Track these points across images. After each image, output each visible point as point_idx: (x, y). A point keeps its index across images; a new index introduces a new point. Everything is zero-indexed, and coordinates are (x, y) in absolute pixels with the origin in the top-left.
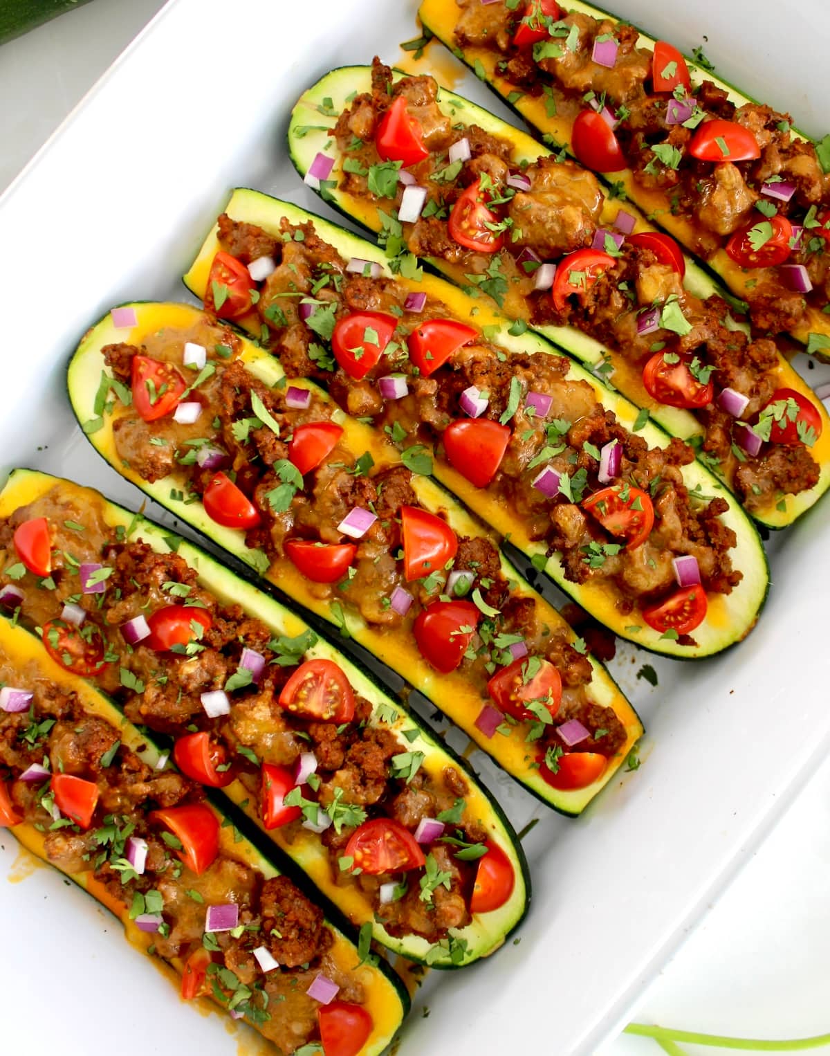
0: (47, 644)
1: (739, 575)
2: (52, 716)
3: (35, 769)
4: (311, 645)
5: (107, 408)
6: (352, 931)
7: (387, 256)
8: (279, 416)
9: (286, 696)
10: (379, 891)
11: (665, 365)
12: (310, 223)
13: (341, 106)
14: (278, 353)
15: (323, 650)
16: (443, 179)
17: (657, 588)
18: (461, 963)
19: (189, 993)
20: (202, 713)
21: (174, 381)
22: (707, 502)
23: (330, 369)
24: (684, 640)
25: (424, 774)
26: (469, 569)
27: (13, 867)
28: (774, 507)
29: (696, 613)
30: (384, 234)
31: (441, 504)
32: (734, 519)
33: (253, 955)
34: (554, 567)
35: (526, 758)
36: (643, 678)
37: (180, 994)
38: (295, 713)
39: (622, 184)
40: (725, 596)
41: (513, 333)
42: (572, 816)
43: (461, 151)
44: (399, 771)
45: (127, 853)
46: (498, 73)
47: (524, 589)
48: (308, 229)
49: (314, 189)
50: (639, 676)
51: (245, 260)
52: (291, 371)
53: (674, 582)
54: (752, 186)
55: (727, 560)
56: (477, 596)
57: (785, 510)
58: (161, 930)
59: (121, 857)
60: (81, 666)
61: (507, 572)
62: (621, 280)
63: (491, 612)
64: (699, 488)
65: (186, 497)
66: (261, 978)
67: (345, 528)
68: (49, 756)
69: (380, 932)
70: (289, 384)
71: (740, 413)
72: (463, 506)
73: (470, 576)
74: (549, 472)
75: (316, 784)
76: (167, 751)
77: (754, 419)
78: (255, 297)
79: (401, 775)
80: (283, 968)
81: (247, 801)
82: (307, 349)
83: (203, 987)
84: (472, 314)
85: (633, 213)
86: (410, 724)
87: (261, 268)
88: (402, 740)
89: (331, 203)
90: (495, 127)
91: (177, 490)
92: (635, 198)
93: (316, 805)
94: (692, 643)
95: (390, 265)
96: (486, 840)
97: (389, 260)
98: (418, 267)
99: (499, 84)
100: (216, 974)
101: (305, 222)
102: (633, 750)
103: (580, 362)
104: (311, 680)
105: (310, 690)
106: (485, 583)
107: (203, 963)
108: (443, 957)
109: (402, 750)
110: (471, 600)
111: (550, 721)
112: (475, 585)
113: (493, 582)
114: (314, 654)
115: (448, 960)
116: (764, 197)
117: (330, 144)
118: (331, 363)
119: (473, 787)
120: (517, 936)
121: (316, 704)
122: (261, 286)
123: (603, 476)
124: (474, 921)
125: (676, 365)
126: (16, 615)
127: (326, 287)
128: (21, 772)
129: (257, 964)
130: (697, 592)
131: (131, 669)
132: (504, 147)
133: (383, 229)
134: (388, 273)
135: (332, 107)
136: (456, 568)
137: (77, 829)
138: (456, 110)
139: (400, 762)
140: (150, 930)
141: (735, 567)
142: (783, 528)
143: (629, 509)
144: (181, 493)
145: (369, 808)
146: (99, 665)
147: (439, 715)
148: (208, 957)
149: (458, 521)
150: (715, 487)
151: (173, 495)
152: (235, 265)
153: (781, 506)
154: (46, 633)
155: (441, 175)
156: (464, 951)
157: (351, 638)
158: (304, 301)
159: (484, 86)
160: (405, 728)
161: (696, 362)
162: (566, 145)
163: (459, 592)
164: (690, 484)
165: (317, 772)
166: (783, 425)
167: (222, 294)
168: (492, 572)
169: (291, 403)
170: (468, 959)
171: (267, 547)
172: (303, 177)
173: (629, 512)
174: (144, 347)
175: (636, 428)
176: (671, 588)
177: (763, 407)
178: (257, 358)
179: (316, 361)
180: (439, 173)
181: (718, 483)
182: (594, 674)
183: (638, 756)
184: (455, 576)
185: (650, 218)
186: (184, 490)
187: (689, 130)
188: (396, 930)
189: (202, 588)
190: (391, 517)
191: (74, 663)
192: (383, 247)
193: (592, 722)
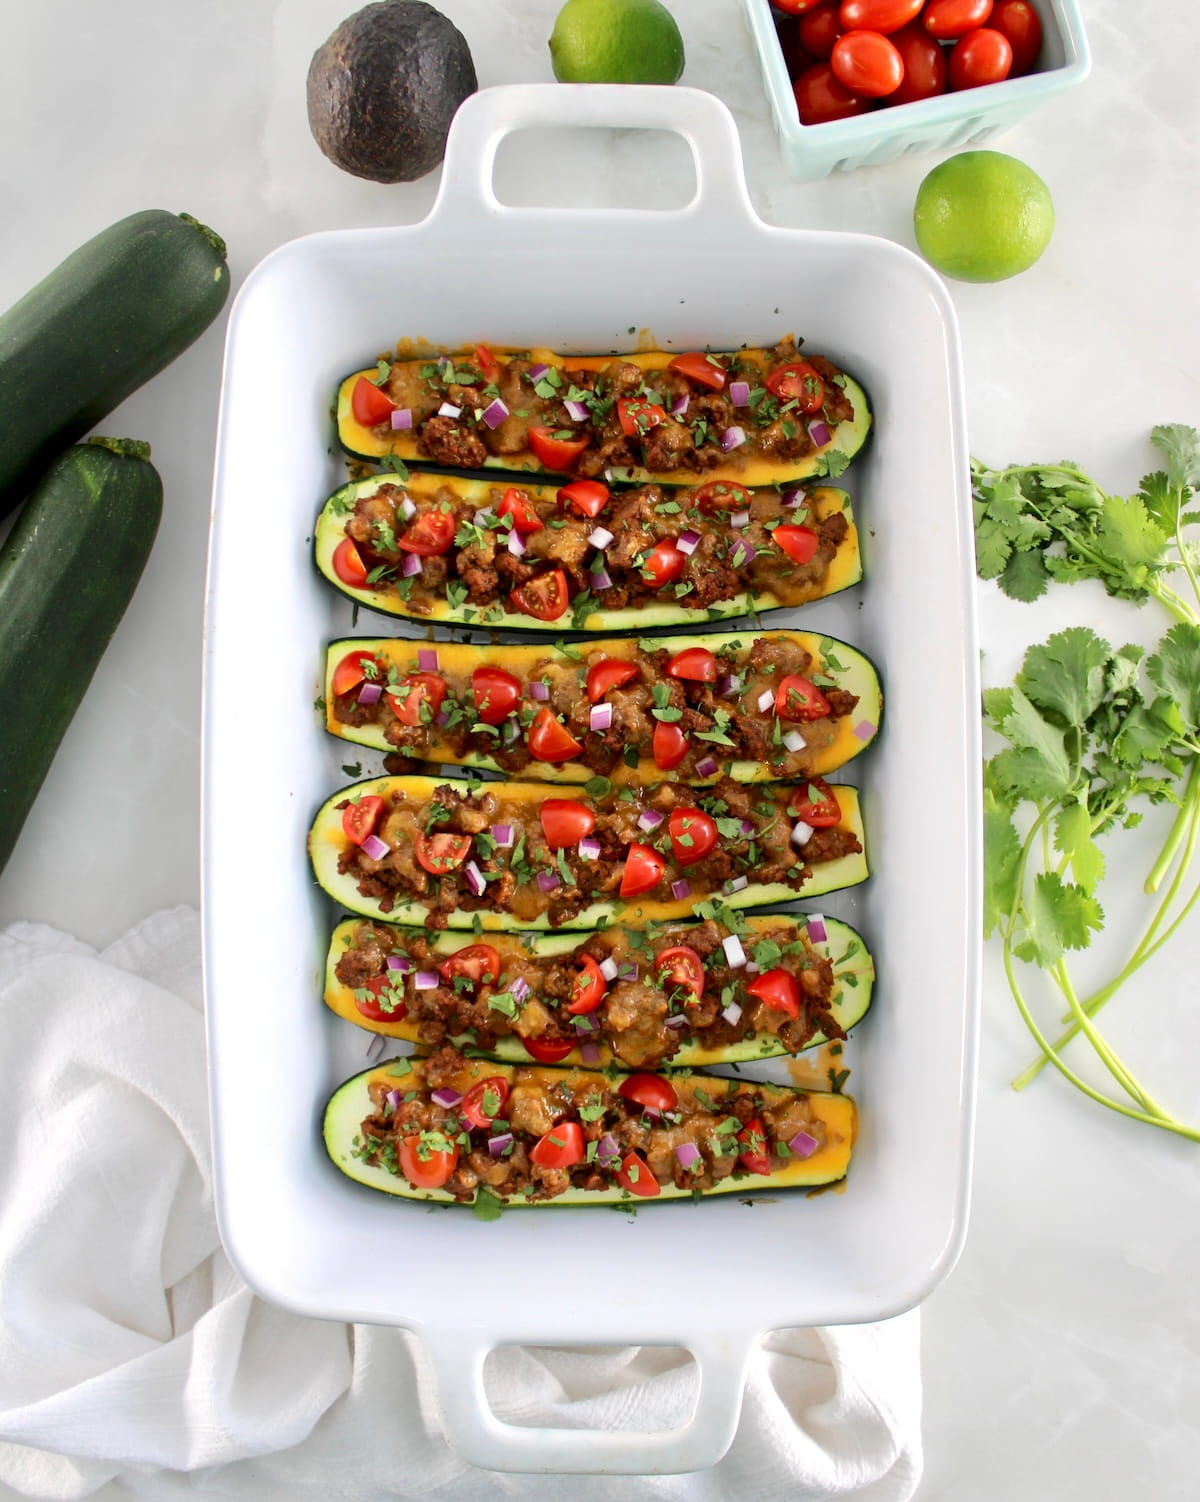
0: (740, 487)
1: (342, 872)
2: (701, 447)
3: (683, 409)
4: (575, 621)
5: (827, 665)
6: (412, 466)
7: (727, 907)
8: (708, 745)
9: (560, 576)
10: (415, 504)
11: (488, 970)
12: (797, 890)
13: (840, 986)
14: (745, 787)
15: (564, 623)
16: (730, 987)
17: (386, 821)
18: (331, 500)
19: (481, 351)
20: (606, 527)
21: (793, 714)
22: (396, 903)
23: (702, 802)
24: (345, 805)
25: (442, 596)
26: (512, 745)
27: (653, 337)
28: (352, 936)
29: (349, 826)
30: (740, 919)
31: (565, 772)
32: (370, 907)
33: (459, 407)
34: (461, 787)
35: (387, 656)
36: (355, 765)
37: (487, 347)
38: (549, 570)
39: (612, 1078)
40: (341, 852)
41: (603, 919)
42: (332, 642)
43: (733, 1014)
44: (458, 587)
45: (583, 406)
46: (759, 1096)
47: (472, 759)
48: (796, 884)
49: (811, 914)
50: (359, 764)
51: (819, 830)
52: (727, 780)
53: (378, 835)
54: (521, 1134)
55: (356, 875)
56: (495, 732)
57: (343, 939)
58: (528, 376)
59: (586, 400)
60: (708, 492)
61: (490, 762)
62: (559, 1005)
63: (477, 728)
64: (408, 909)
65: (728, 648)
66: (446, 396)
67: (606, 708)
68: (681, 423)
69: (395, 480)
70: (721, 772)
71: (417, 977)
72: (551, 783)
73: (509, 741)
74: (507, 841)
75: (501, 538)
76: (613, 485)
77: (406, 979)
78: (792, 812)
79: (454, 586)
80: (434, 413)
81: (539, 494)
82: (727, 803)
83: (477, 361)
84: (640, 910)
85: (589, 1065)
86: (474, 620)
87: (803, 833)
88: (472, 607)
89: (792, 914)
90: (729, 1054)
91: (738, 649)
92: (595, 1075)
93: (492, 527)
94: (338, 807)
95: (721, 902)
96: (372, 587)
97: (724, 905)
98: (701, 915)
99: (750, 1090)
100: (475, 375)
101: (802, 889)
102: (325, 714)
103: (548, 933)
104: (555, 598)
105: (551, 592)
106: (497, 742)
107: (489, 375)
108: (345, 496)
109: (467, 601)
110: (496, 726)
111: (389, 689)
112: (502, 736)
113: (492, 748)
114: (569, 616)
115: (340, 496)
116: (508, 1131)
117: (827, 953)
118: (705, 806)
119: (406, 613)
120: (310, 544)
121: (540, 585)
122: (793, 823)
123: (472, 867)
124: (343, 532)
125: (482, 975)
126: (779, 489)
127: (748, 852)
128: (692, 399)
129: (453, 404)
130: (359, 839)
131: (674, 516)
132: (709, 1042)
133: (743, 922)
134: (718, 896)
135: (847, 981)
136: (521, 737)
137: (628, 394)
138: (763, 1046)
139: (462, 593)
140: (536, 369)
141: (348, 877)
142: (336, 926)
143: (441, 855)
144: (734, 648)
145: (459, 550)
146: (697, 502)
147: (467, 641)
148: (487, 380)
149: (546, 770)
150: (399, 918)
151: (738, 644)
152: (822, 821)
153: (347, 940)
154: (746, 494)
155: (733, 987)
156: (336, 509)
157: (553, 644)
158: (753, 832)
159: (762, 1081)
160: (477, 615)
161: (470, 988)
162: (671, 1078)
163: (507, 725)
164: (415, 907)
165: (507, 546)
166: (384, 989)
167: (815, 795)
168: (499, 753)
169: (708, 760)
170: (329, 505)
171: (651, 657)
172: (825, 917)
173: (439, 854)
174: (834, 722)
175: (476, 917)
176: (377, 829)
177: (407, 993)
178: (757, 773)
179: (716, 799)
180: (736, 989)
181: (399, 921)
182: (385, 741)
183: (320, 711)
184: (516, 732)
185: (576, 1068)
186: (734, 652)
187: (591, 1141)
188: (386, 490)
189: (670, 600)
190: (584, 737)
191: (714, 490)
192: (734, 911)
193: (363, 710)
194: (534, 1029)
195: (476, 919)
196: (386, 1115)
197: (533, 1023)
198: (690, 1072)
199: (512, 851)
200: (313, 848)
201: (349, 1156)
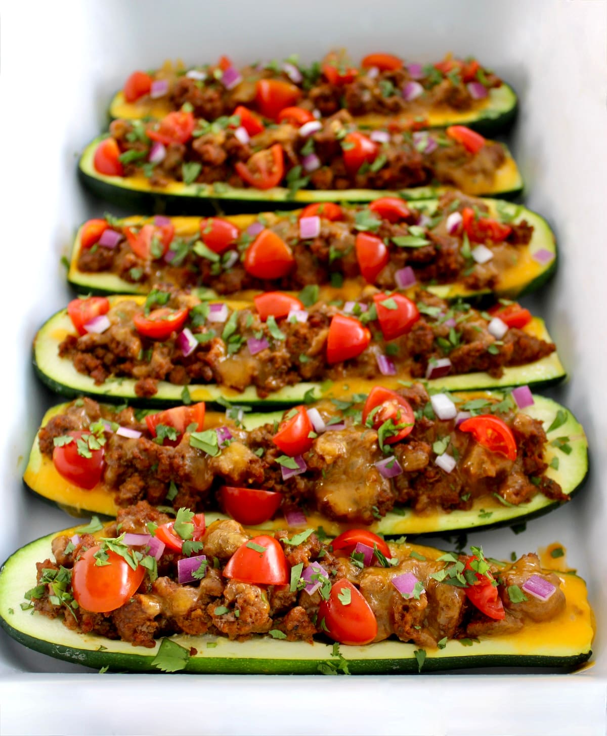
1: (61, 356)
4: (288, 195)
9: (277, 149)
11: (193, 420)
12: (499, 379)
13: (554, 452)
15: (279, 195)
16: (441, 440)
21: (479, 233)
26: (230, 268)
32: (85, 384)
41: (310, 392)
43: (446, 462)
56: (215, 257)
62: (264, 453)
64: (120, 384)
71: (120, 430)
78: (486, 316)
84: (347, 385)
86: (204, 194)
87: (498, 326)
88: (203, 185)
101: (503, 379)
103: (256, 408)
104: (272, 167)
105: (269, 162)
106: (216, 267)
109: (199, 178)
110: (217, 254)
112: (222, 261)
116: (201, 552)
121: (260, 158)
122: (488, 322)
123: (187, 331)
125: (186, 425)
127: (449, 334)
134: (423, 380)
135: (561, 448)
136: (238, 261)
138: (481, 513)
139: (196, 168)
145: (196, 138)
150: (110, 391)
155: (444, 442)
160: (207, 191)
161: (173, 437)
163: (227, 254)
164: (127, 382)
165: (235, 135)
166: (85, 437)
175: (185, 390)
180: (448, 443)
181: (109, 393)
183: (63, 268)
184: (235, 257)
187: (295, 564)
190: (294, 249)
193: (102, 250)
194: (236, 463)
195: (186, 392)
196: (66, 552)
197: (237, 458)
198: (403, 539)
199: (224, 324)
200: (38, 343)
201: (18, 610)
